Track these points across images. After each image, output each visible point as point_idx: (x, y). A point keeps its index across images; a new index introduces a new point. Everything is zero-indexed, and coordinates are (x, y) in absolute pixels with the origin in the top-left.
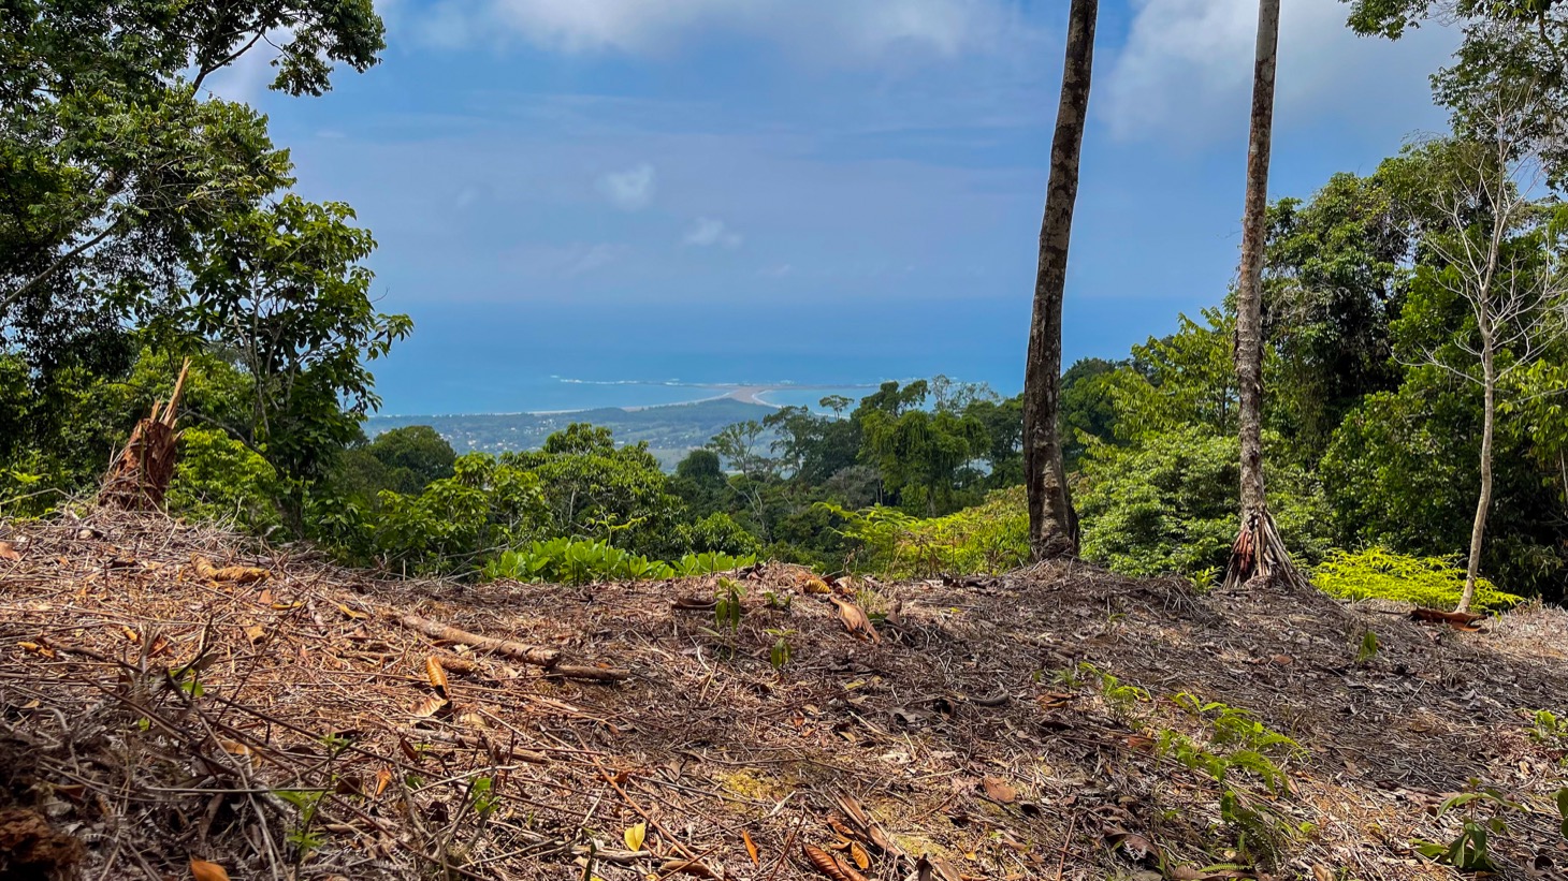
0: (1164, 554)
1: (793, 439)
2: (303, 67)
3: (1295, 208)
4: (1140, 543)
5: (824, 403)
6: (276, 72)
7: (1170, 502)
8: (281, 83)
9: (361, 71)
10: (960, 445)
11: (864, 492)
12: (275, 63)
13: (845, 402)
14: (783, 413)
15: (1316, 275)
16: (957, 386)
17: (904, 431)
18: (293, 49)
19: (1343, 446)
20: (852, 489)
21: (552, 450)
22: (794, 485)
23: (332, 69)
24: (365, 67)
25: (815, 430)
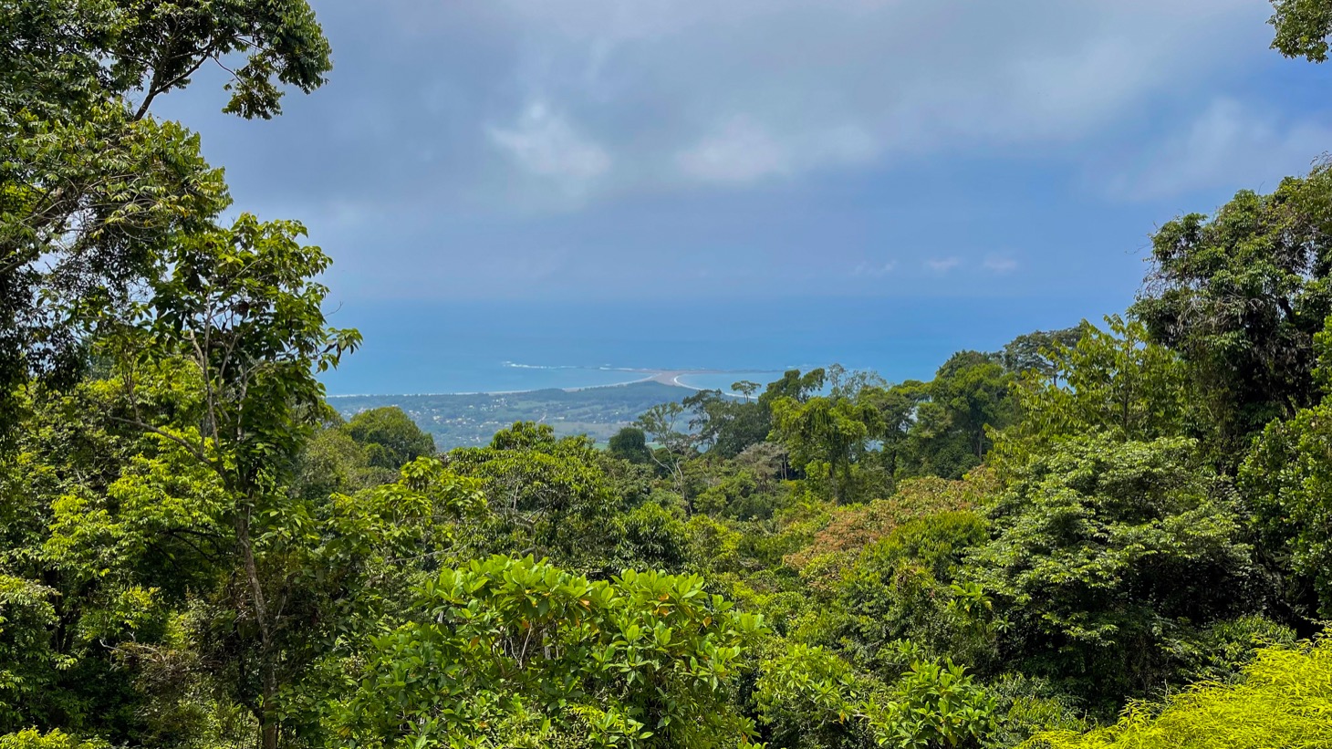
0: (1088, 558)
1: (709, 418)
2: (255, 91)
3: (1201, 223)
4: (1061, 545)
5: (735, 387)
6: (228, 98)
7: (1089, 505)
8: (234, 107)
9: (307, 92)
10: (858, 429)
11: (771, 466)
12: (228, 87)
13: (753, 386)
14: (701, 395)
15: (1227, 286)
16: (850, 373)
17: (810, 415)
18: (246, 73)
19: (1264, 454)
20: (760, 462)
21: (499, 447)
22: (710, 459)
23: (283, 94)
24: (313, 88)
25: (728, 411)
